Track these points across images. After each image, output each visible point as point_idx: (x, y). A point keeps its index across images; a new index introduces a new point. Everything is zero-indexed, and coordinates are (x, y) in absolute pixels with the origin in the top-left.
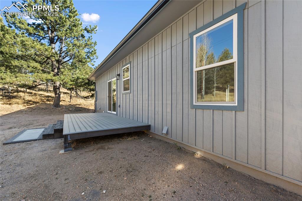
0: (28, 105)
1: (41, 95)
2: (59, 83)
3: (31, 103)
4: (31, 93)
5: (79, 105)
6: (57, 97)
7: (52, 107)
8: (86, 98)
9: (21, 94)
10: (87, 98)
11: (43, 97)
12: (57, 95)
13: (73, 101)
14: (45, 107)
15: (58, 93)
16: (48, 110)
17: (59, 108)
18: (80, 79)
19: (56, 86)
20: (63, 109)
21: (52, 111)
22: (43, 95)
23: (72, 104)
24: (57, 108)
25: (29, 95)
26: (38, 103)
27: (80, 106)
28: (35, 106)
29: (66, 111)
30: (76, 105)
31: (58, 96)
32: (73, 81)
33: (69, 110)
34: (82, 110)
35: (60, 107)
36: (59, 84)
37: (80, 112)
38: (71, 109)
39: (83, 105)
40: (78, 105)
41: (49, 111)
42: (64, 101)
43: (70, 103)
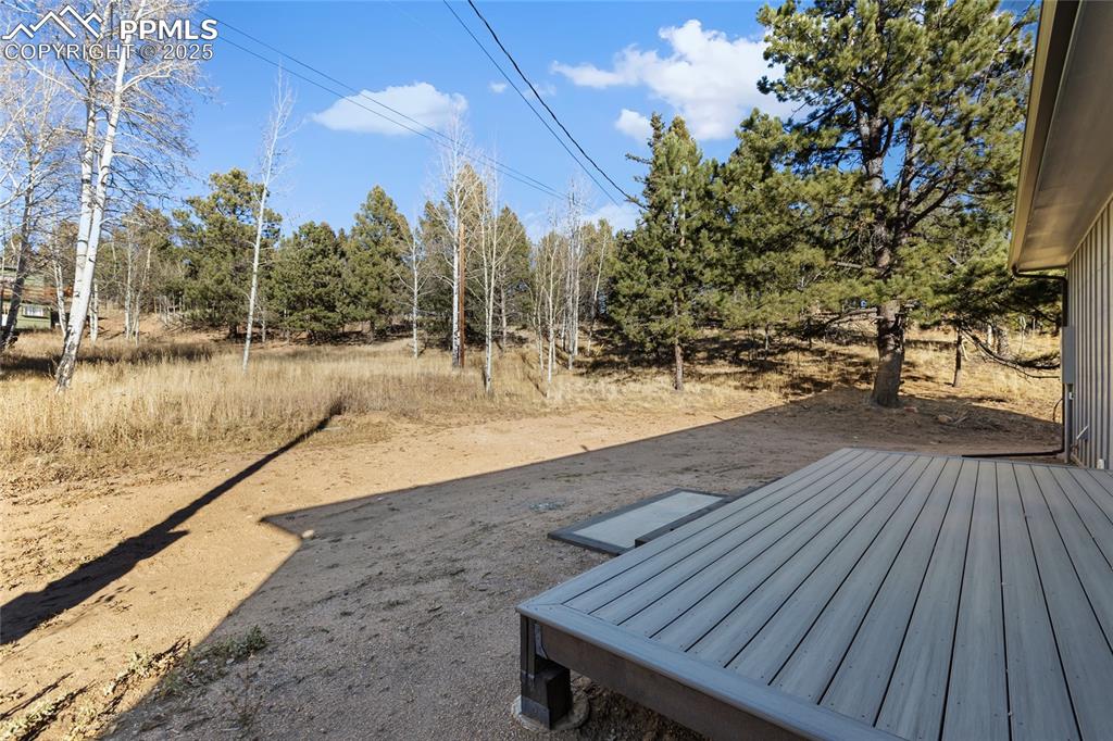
0: (795, 394)
1: (851, 357)
2: (898, 308)
3: (806, 386)
4: (821, 352)
5: (999, 401)
6: (888, 365)
7: (866, 402)
8: (1030, 364)
9: (793, 356)
10: (1039, 368)
11: (855, 364)
12: (888, 358)
13: (971, 381)
14: (840, 402)
15: (892, 348)
16: (849, 413)
17: (895, 411)
18: (987, 273)
19: (886, 321)
20: (910, 417)
21: (861, 422)
22: (857, 356)
23: (960, 396)
24: (885, 411)
25: (815, 358)
26: (828, 385)
27: (1000, 406)
28: (811, 398)
29: (920, 427)
30: (980, 400)
31: (891, 362)
32: (952, 290)
33: (937, 422)
34: (1007, 425)
35: (897, 407)
36: (897, 310)
37: (993, 435)
38: (944, 418)
39: (1020, 401)
40: (992, 399)
41: (854, 418)
42: (928, 378)
43: (953, 391)
